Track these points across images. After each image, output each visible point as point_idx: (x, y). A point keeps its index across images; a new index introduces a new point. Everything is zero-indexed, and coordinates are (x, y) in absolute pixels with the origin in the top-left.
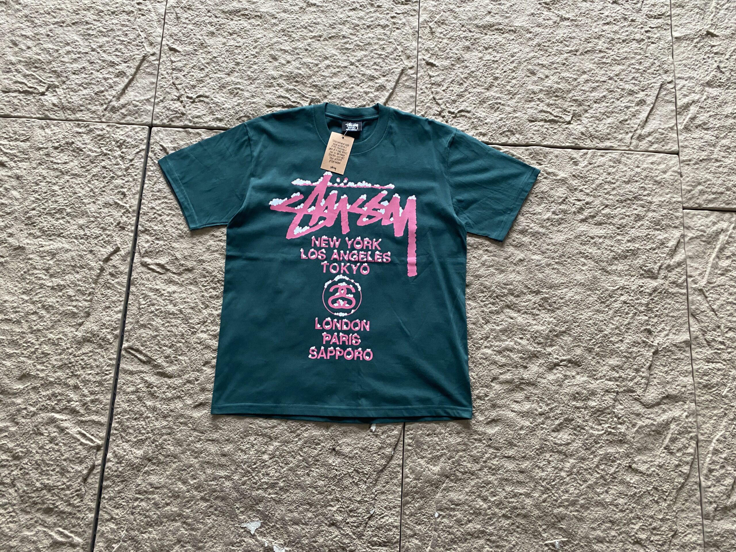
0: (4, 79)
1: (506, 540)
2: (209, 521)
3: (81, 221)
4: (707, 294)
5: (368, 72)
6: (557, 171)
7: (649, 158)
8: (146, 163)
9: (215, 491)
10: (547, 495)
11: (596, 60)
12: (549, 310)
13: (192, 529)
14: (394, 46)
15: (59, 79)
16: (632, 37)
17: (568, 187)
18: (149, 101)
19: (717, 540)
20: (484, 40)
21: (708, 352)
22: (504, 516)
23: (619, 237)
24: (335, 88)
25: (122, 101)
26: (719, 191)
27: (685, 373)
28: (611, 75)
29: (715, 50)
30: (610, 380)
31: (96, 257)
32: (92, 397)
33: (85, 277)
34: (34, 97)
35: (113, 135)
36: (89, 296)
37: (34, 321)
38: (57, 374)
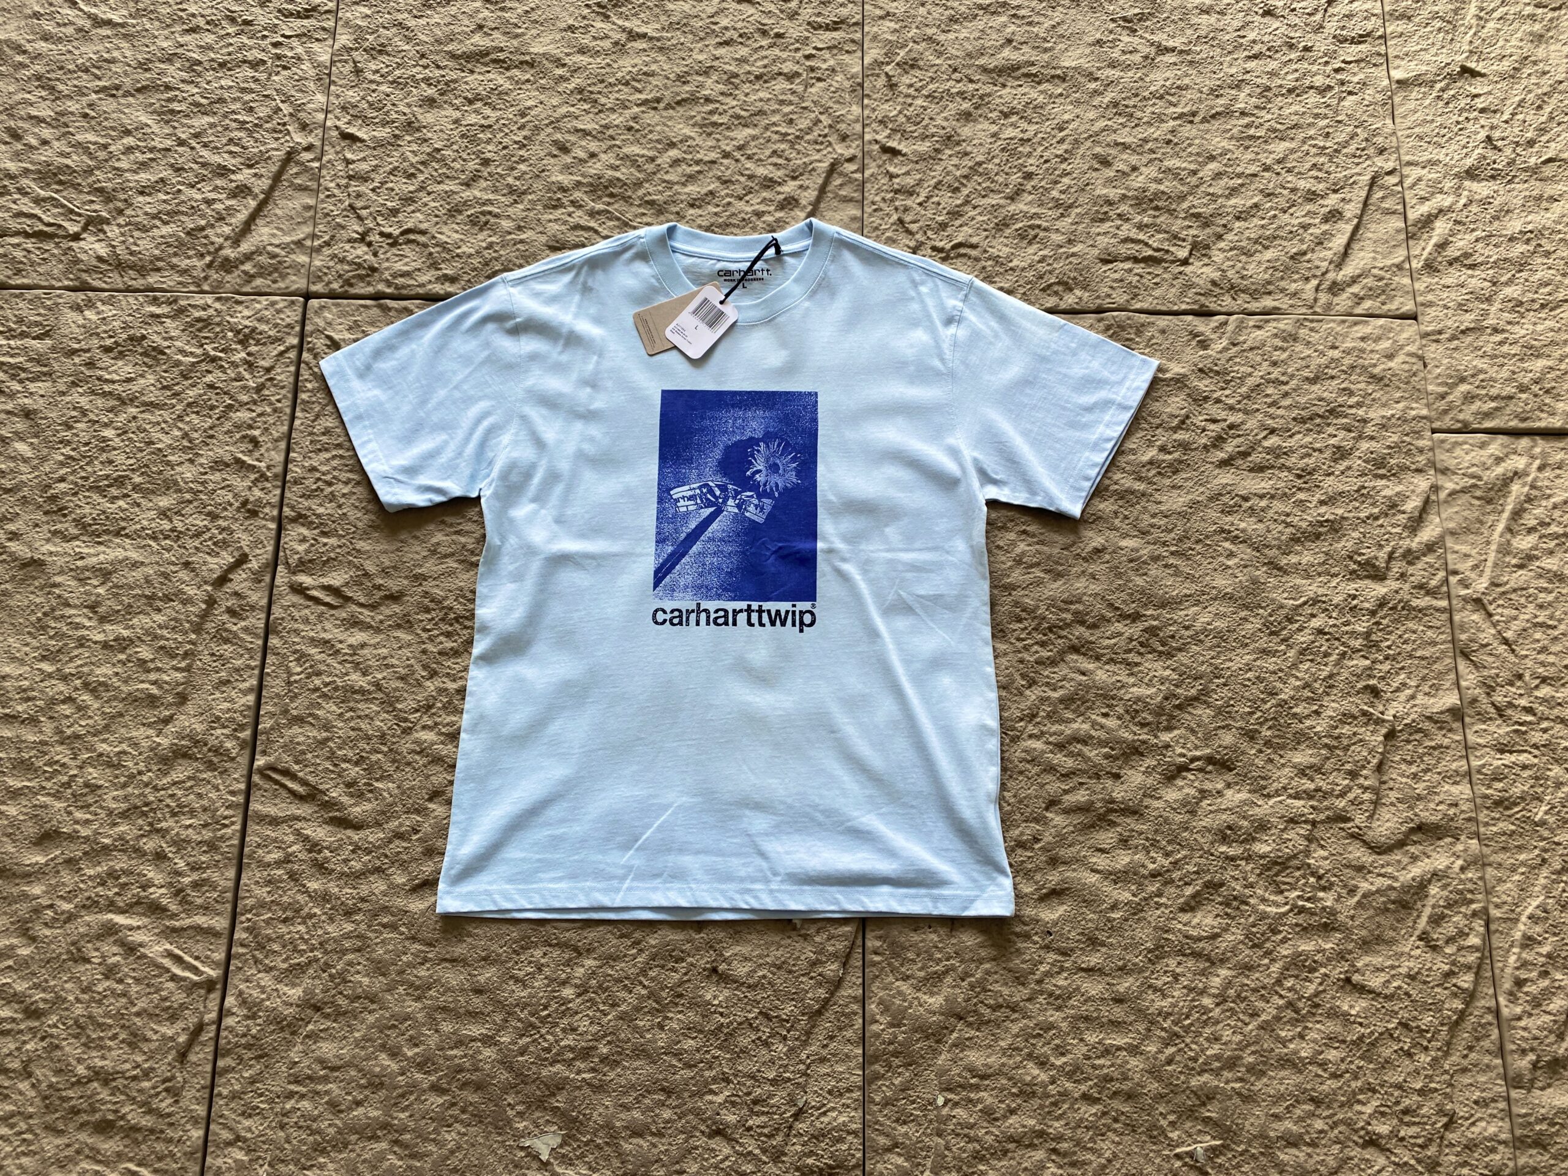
1: (1091, 1149)
2: (450, 1137)
3: (164, 502)
4: (1491, 608)
5: (761, 171)
6: (1163, 362)
7: (1356, 328)
8: (297, 374)
9: (461, 1071)
10: (1174, 1049)
11: (1235, 131)
12: (1161, 653)
13: (413, 1156)
14: (813, 115)
15: (111, 205)
16: (1307, 83)
17: (1189, 395)
18: (302, 245)
19: (1541, 1133)
20: (1000, 97)
21: (1501, 730)
22: (1086, 1097)
23: (1301, 496)
24: (692, 206)
25: (245, 247)
26: (1504, 394)
27: (1454, 777)
28: (1268, 162)
29: (1480, 103)
30: (1297, 796)
31: (197, 575)
32: (195, 876)
33: (175, 619)
34: (57, 244)
35: (228, 318)
36: (184, 659)
37: (67, 717)
38: (117, 829)
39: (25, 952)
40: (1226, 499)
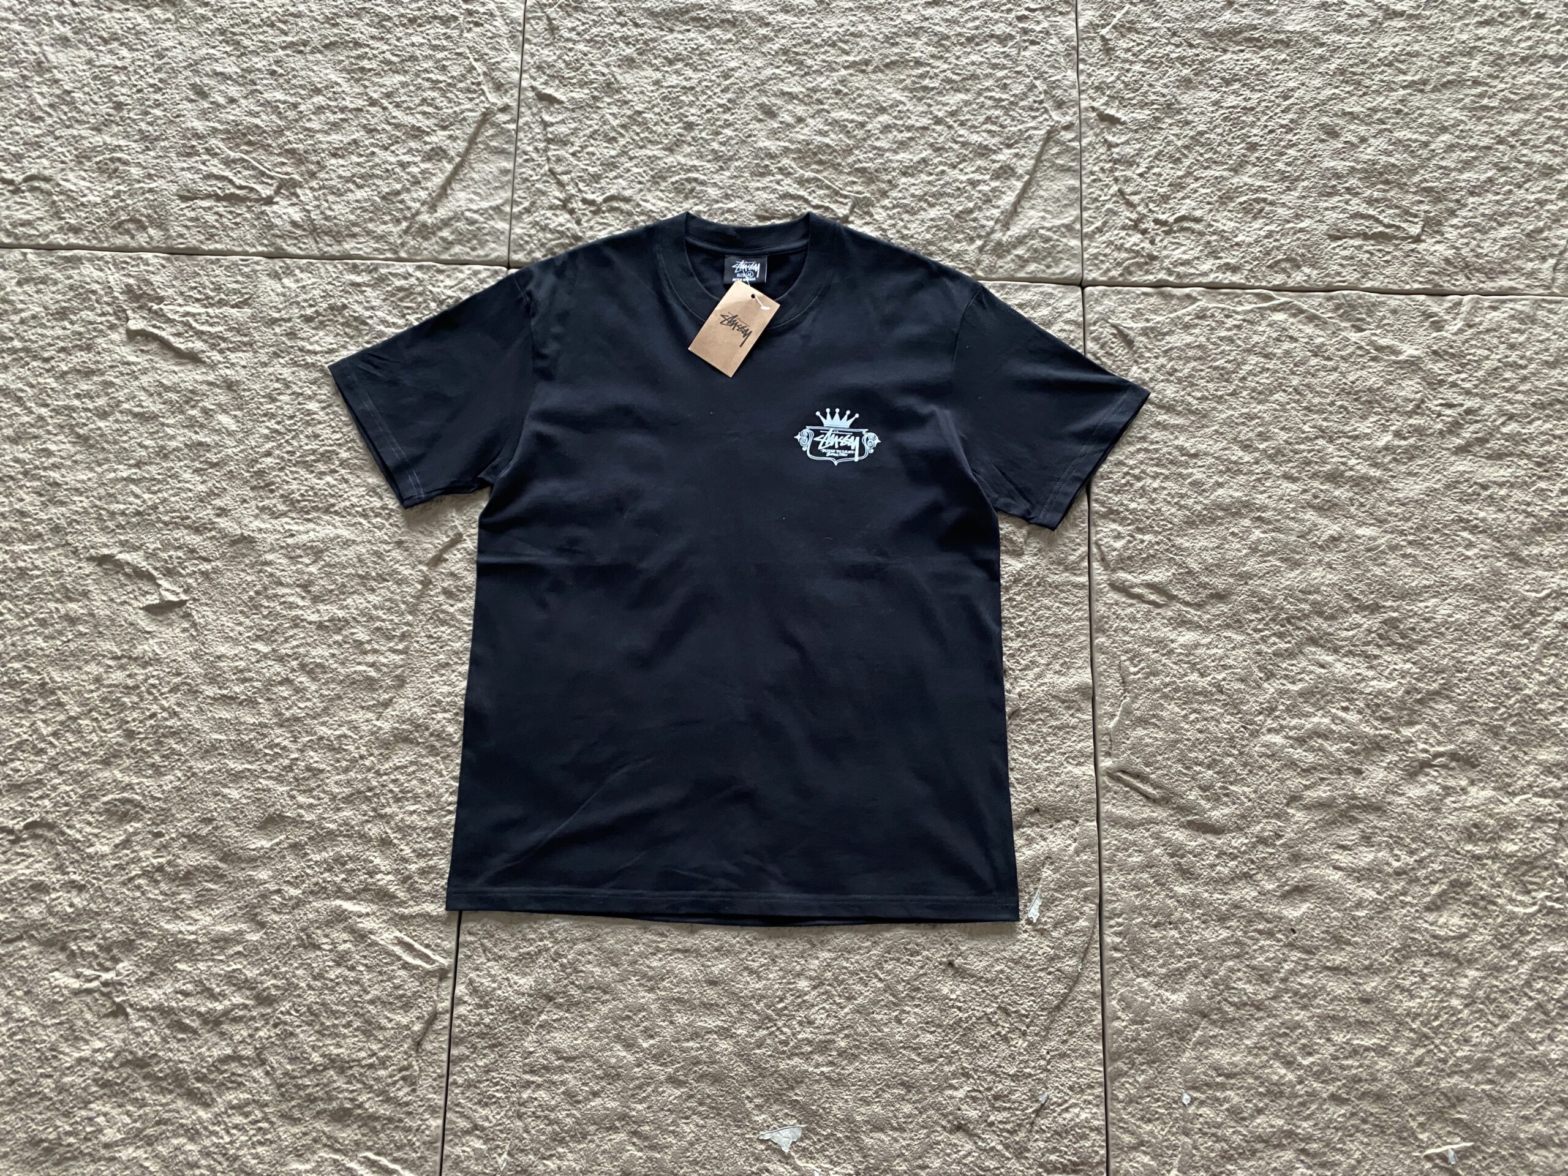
0: (183, 169)
1: (1341, 1150)
2: (688, 1129)
5: (975, 138)
6: (1396, 343)
9: (698, 1063)
10: (1423, 1050)
11: (1467, 100)
12: (1400, 645)
13: (653, 1148)
14: (1028, 80)
15: (303, 168)
16: (1541, 51)
17: (1423, 379)
18: (501, 211)
20: (1222, 62)
22: (1333, 1097)
23: (1542, 485)
24: (904, 174)
25: (442, 212)
28: (1503, 134)
30: (1543, 795)
31: (411, 555)
32: (422, 864)
33: (390, 600)
34: (249, 207)
35: (430, 287)
36: (401, 641)
37: (285, 699)
38: (341, 814)
39: (254, 937)
40: (1464, 487)
